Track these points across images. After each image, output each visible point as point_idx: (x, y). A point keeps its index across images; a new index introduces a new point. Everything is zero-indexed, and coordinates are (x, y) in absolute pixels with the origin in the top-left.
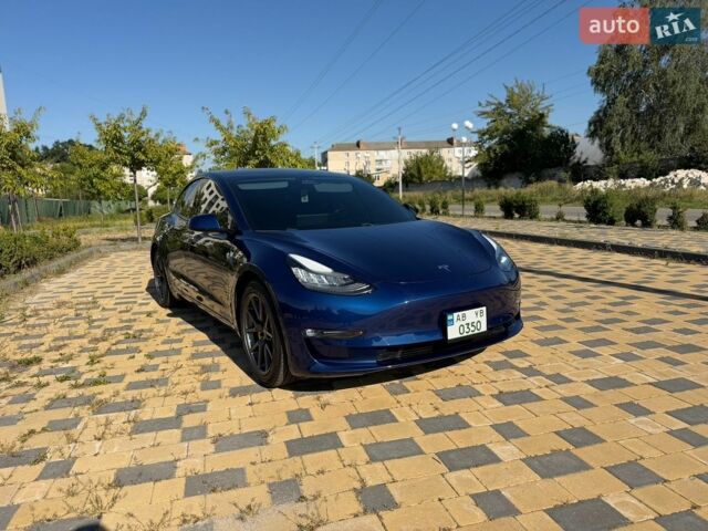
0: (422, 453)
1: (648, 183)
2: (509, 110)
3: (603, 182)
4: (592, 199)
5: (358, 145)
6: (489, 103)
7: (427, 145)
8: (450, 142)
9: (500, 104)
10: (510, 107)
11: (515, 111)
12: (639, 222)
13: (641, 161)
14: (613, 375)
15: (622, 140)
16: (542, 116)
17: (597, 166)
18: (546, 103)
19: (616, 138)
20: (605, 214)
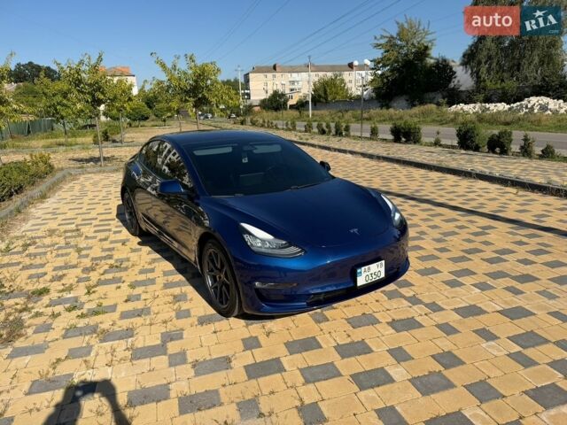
0: (340, 375)
1: (507, 107)
2: (399, 42)
3: (472, 105)
4: (463, 130)
5: (275, 67)
6: (382, 37)
7: (332, 68)
8: (351, 66)
9: (392, 37)
10: (400, 40)
11: (404, 43)
12: (498, 150)
13: (503, 88)
14: (472, 303)
15: (489, 71)
16: (426, 48)
17: (468, 91)
18: (430, 37)
19: (484, 68)
20: (473, 142)
